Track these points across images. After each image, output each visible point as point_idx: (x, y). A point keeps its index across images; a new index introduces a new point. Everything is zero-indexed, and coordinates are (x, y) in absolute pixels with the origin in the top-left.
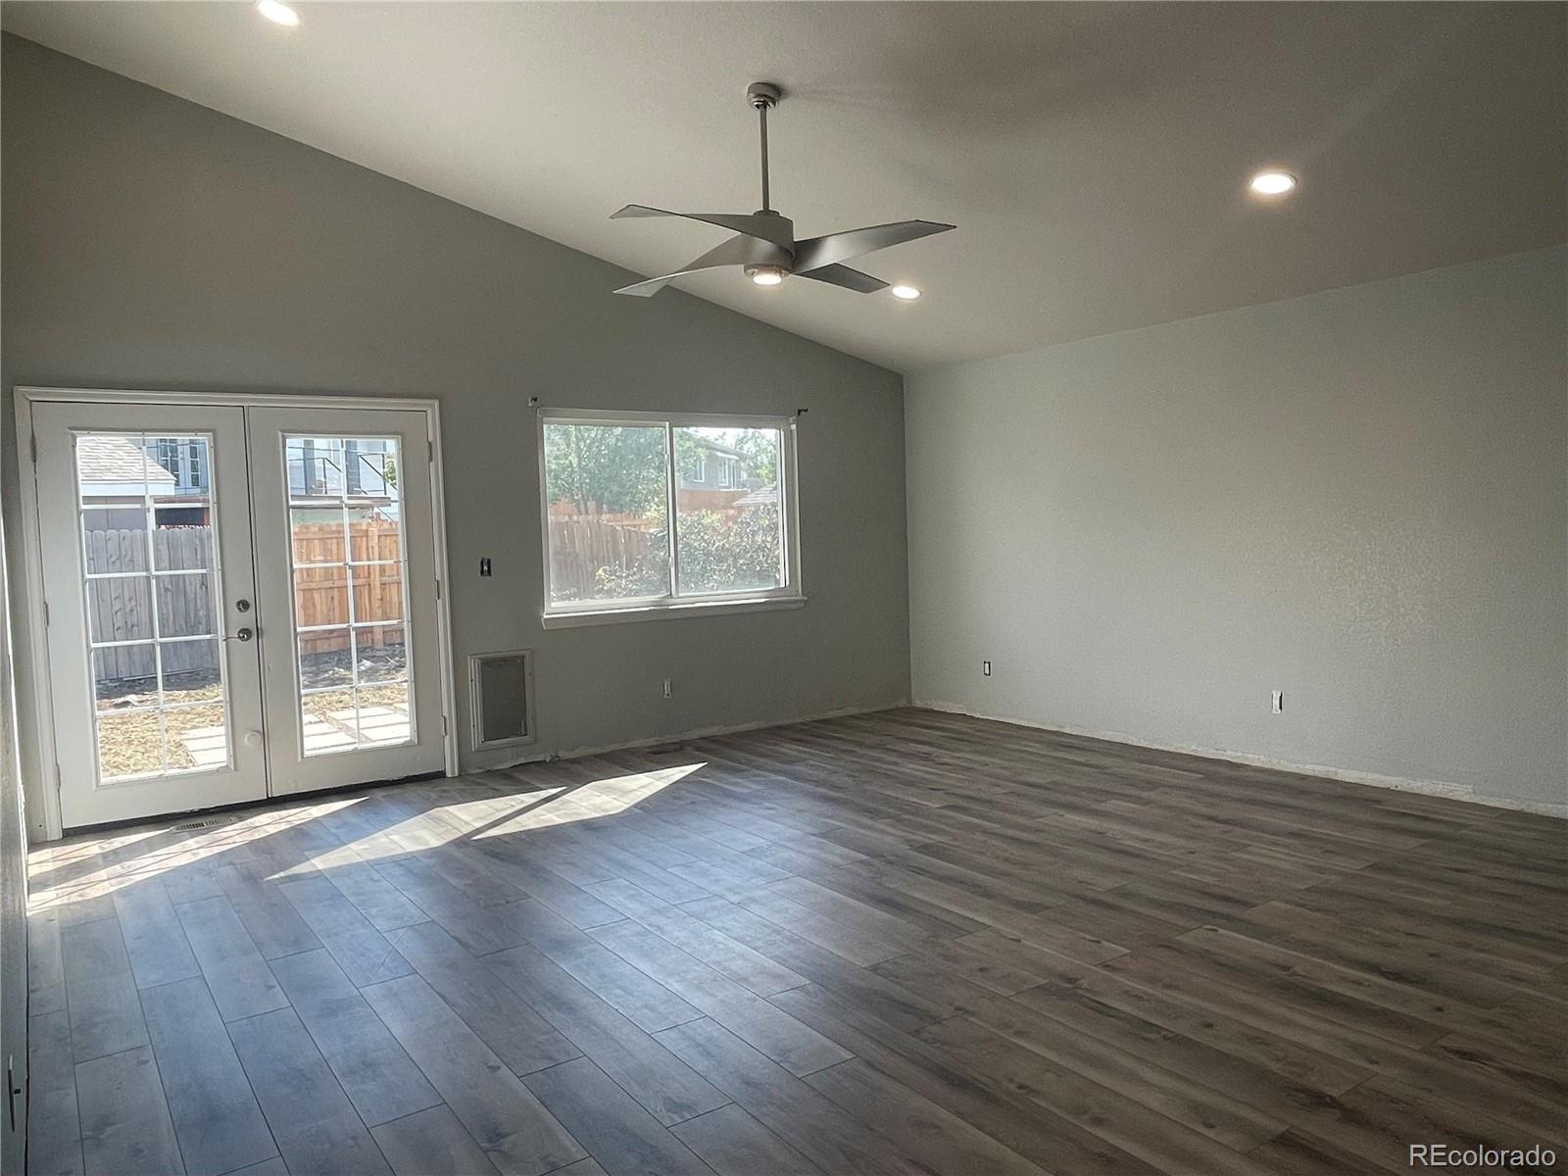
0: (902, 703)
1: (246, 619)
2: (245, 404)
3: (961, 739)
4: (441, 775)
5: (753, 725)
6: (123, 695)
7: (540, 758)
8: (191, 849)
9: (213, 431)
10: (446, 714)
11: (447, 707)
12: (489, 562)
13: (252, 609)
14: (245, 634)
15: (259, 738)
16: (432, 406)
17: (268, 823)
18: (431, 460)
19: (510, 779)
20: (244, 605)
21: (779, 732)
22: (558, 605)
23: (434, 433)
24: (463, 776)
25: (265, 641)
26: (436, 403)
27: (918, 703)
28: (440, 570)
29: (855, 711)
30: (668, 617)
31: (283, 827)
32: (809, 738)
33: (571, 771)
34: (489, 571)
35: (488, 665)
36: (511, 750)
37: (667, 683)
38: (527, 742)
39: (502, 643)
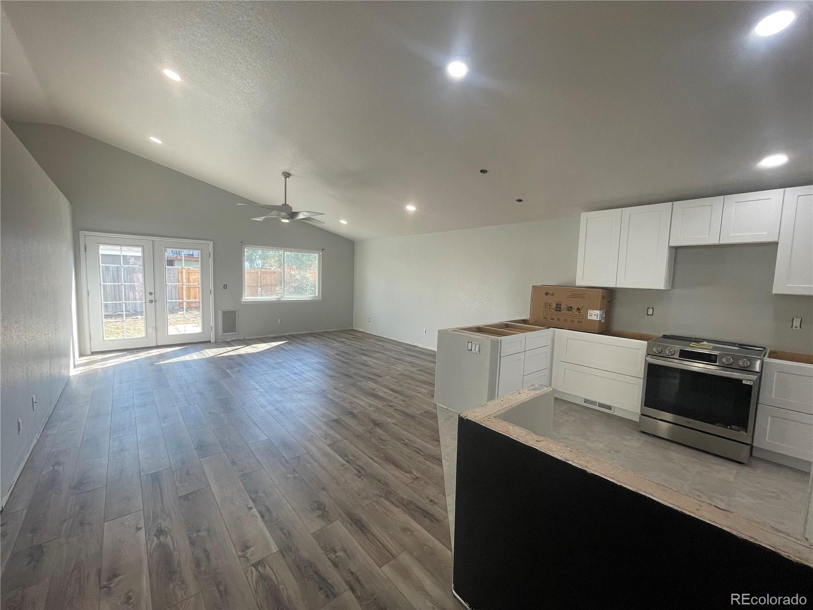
0: (350, 328)
1: (152, 297)
2: (154, 240)
3: (357, 338)
4: (210, 342)
5: (305, 332)
6: (137, 315)
7: (240, 338)
8: (131, 358)
9: (143, 246)
10: (211, 325)
11: (212, 324)
12: (226, 286)
13: (153, 295)
14: (151, 301)
15: (154, 329)
16: (210, 243)
17: (155, 352)
18: (210, 257)
19: (229, 344)
20: (151, 294)
21: (312, 335)
22: (247, 297)
23: (211, 250)
24: (216, 342)
25: (157, 303)
26: (212, 242)
27: (354, 328)
28: (211, 287)
29: (336, 330)
30: (281, 302)
31: (158, 353)
32: (317, 336)
33: (246, 342)
34: (226, 288)
35: (225, 313)
36: (230, 336)
37: (279, 320)
38: (236, 334)
39: (229, 307)
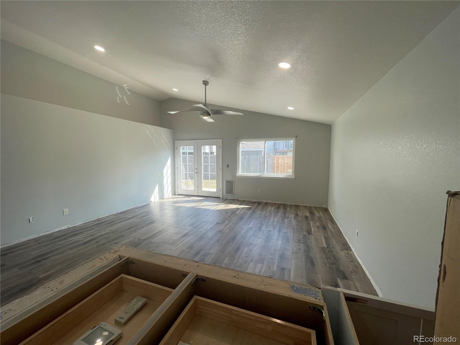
2: (197, 142)
4: (220, 198)
7: (235, 199)
9: (194, 145)
10: (221, 188)
12: (228, 165)
13: (197, 170)
14: (196, 173)
15: (197, 187)
18: (220, 149)
22: (240, 173)
23: (221, 145)
24: (223, 199)
25: (199, 174)
26: (221, 140)
28: (221, 166)
34: (228, 167)
35: (227, 182)
36: (230, 196)
37: (260, 190)
38: (232, 196)
39: (229, 178)
